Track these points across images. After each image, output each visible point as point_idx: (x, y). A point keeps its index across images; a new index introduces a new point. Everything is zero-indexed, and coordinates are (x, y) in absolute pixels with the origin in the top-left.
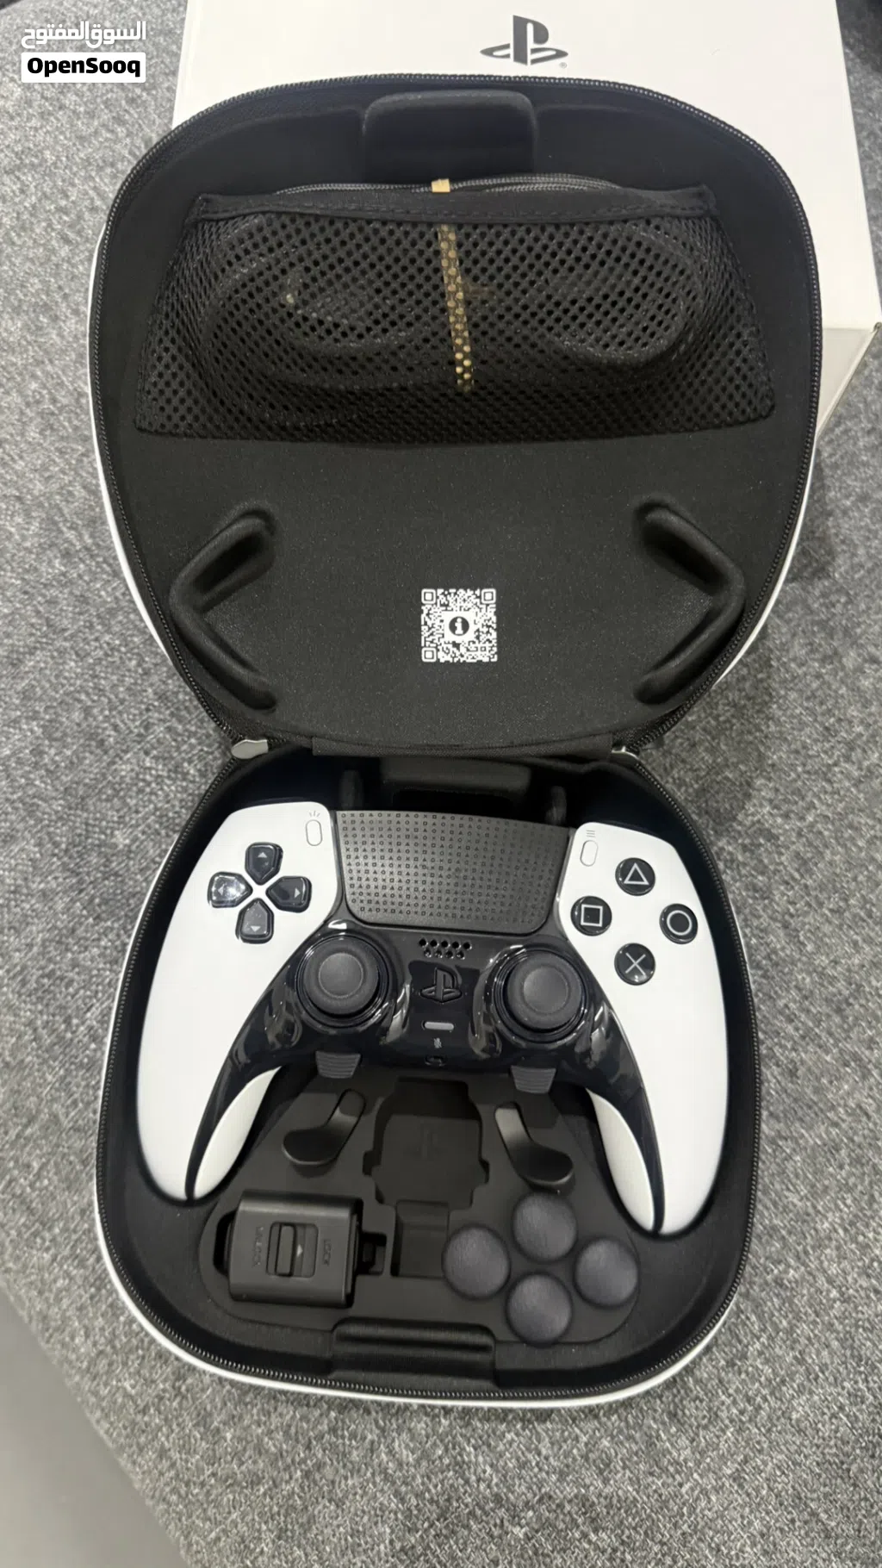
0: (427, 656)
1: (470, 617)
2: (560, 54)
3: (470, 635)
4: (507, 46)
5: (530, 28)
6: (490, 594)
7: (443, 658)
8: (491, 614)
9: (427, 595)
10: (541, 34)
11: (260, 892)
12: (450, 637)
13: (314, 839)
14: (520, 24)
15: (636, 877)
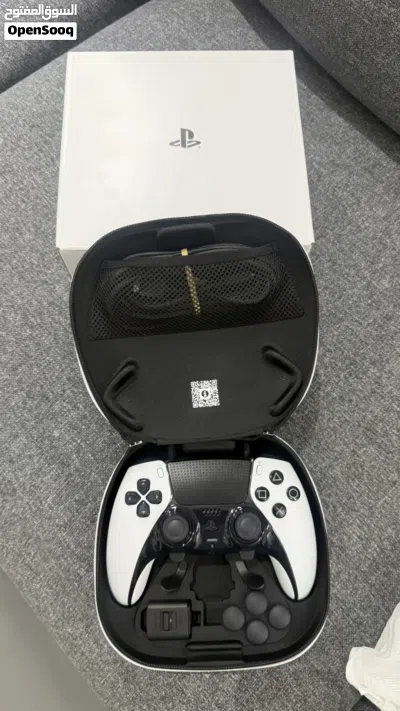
0: (195, 406)
1: (208, 390)
2: (198, 143)
3: (209, 397)
4: (178, 141)
5: (187, 133)
6: (215, 382)
7: (201, 406)
8: (216, 389)
9: (193, 384)
10: (191, 135)
11: (143, 498)
12: (202, 398)
13: (161, 475)
14: (183, 131)
15: (277, 478)
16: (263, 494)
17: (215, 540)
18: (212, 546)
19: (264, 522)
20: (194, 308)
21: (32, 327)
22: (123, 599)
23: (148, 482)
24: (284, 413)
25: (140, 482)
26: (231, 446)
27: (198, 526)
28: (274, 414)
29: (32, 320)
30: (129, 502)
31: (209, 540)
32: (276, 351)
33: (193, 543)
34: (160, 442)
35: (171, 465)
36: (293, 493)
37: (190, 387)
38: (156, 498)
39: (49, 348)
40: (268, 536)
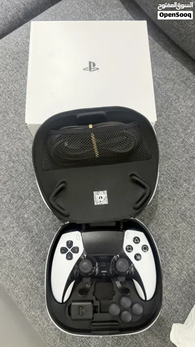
0: (96, 204)
1: (102, 196)
2: (98, 69)
3: (103, 199)
4: (88, 68)
5: (92, 64)
6: (106, 192)
7: (99, 204)
8: (106, 195)
9: (94, 192)
10: (94, 65)
11: (69, 250)
12: (99, 200)
13: (78, 239)
14: (90, 63)
16: (130, 248)
17: (106, 272)
18: (104, 274)
19: (130, 262)
20: (95, 155)
21: (13, 162)
22: (59, 300)
23: (72, 242)
24: (141, 208)
25: (68, 242)
26: (114, 224)
27: (97, 264)
28: (135, 209)
29: (14, 158)
30: (62, 253)
31: (102, 272)
32: (137, 177)
33: (95, 273)
34: (78, 222)
35: (84, 234)
36: (145, 248)
37: (93, 194)
38: (76, 250)
39: (22, 173)
40: (132, 269)
